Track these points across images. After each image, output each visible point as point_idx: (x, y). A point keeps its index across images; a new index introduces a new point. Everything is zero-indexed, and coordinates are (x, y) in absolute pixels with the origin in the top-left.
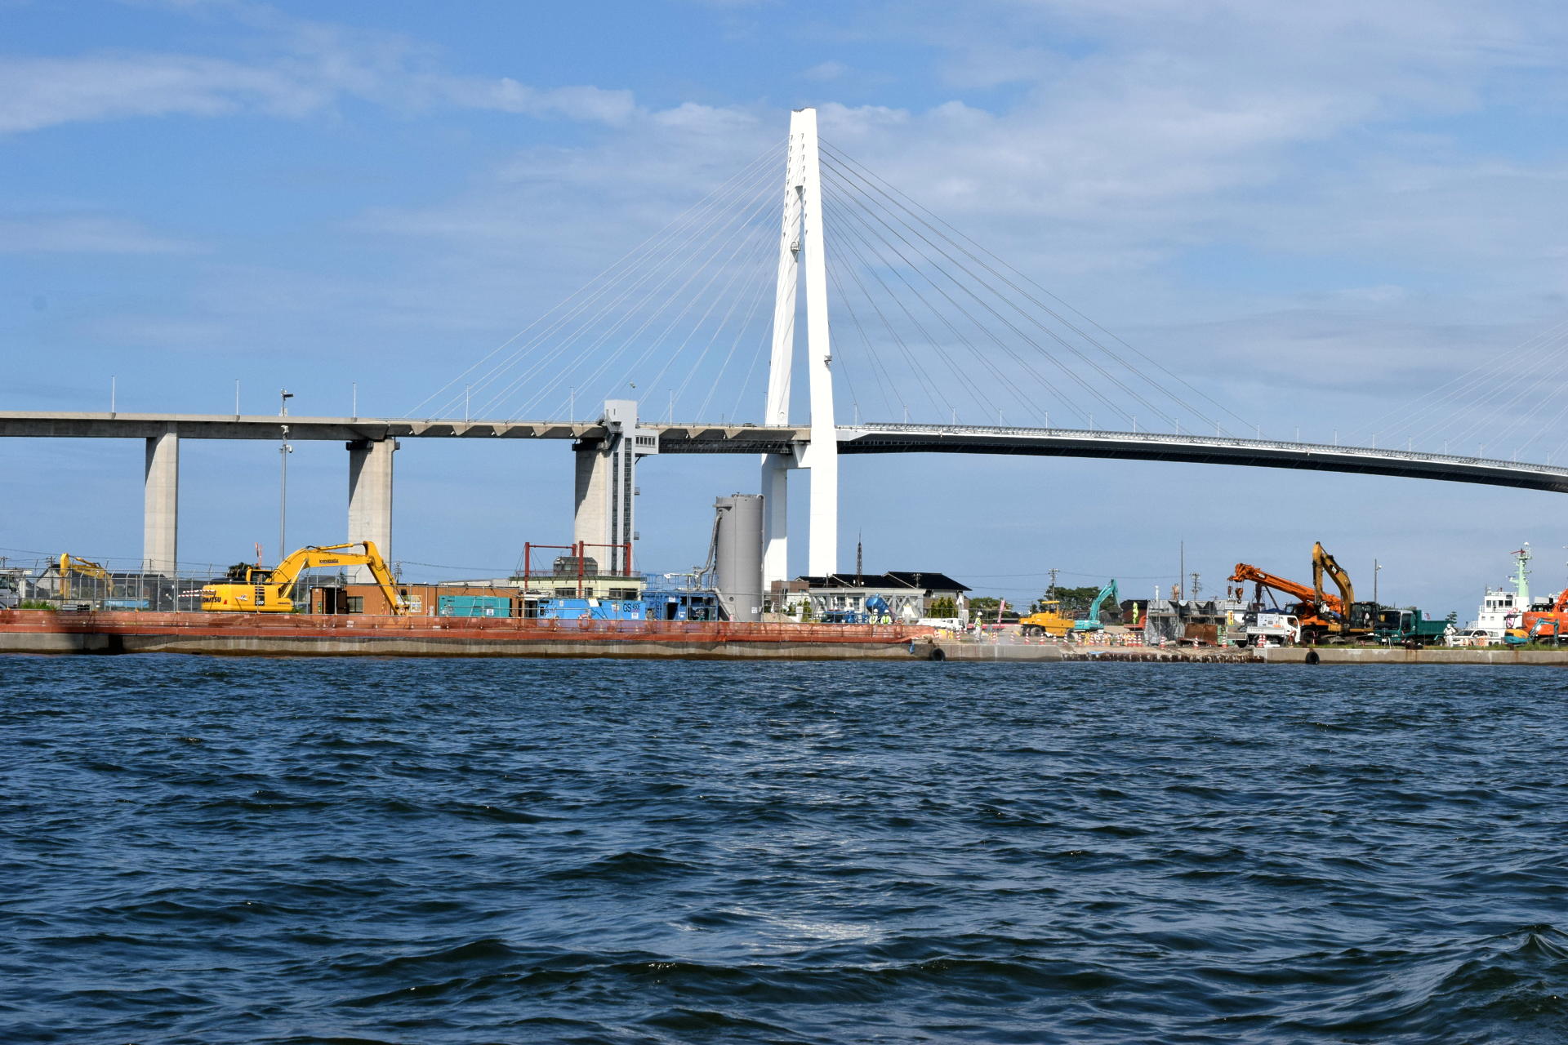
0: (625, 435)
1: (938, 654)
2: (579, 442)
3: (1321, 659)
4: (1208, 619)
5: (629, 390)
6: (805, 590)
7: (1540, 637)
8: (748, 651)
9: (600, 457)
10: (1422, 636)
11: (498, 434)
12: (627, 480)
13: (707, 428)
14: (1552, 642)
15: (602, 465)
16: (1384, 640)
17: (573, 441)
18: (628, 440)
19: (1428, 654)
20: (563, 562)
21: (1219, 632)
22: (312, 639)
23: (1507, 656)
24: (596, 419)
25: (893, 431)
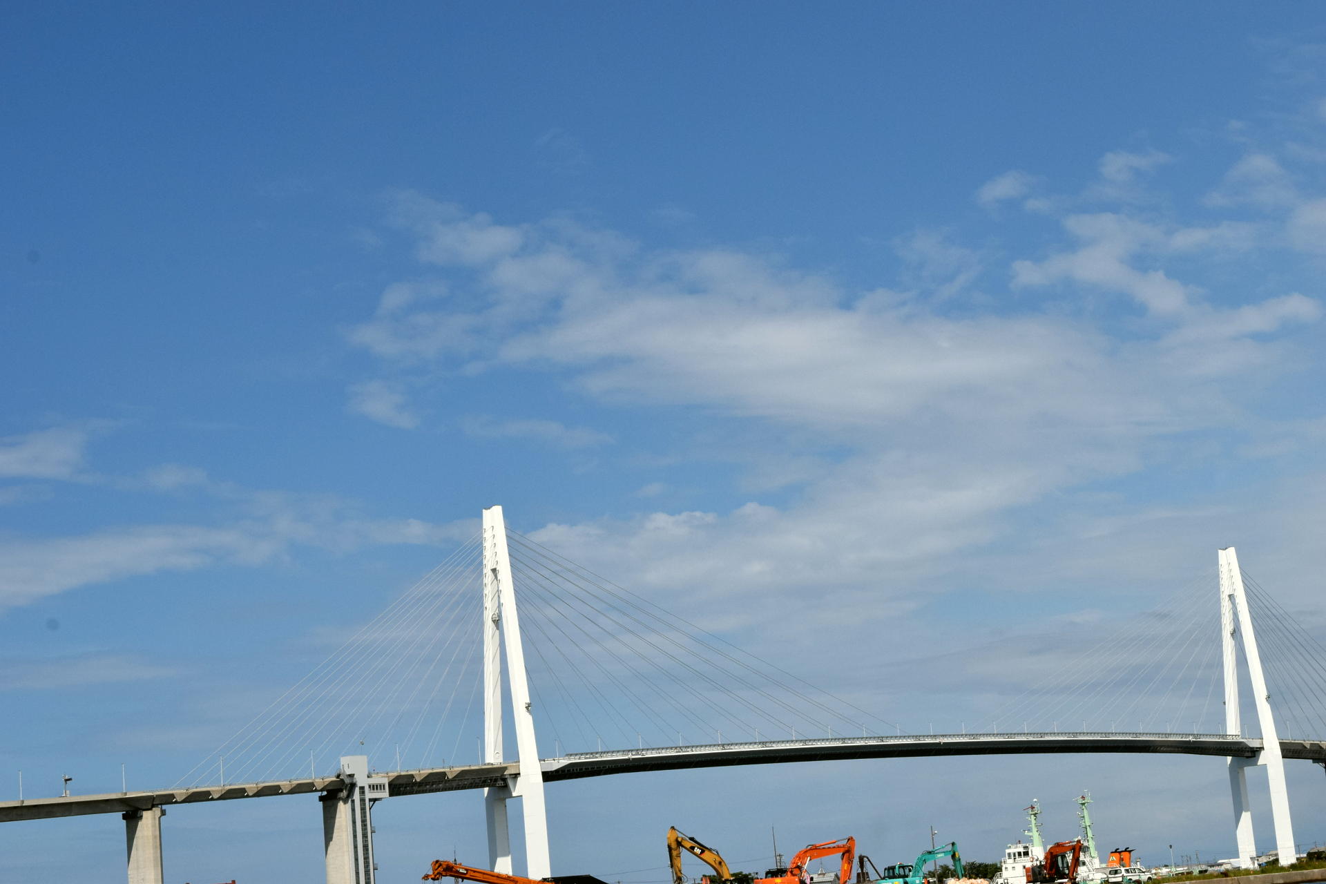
0: (359, 784)
2: (325, 793)
5: (360, 747)
9: (341, 804)
11: (250, 794)
12: (364, 822)
13: (431, 771)
15: (343, 810)
17: (319, 794)
18: (362, 788)
24: (335, 773)
25: (590, 758)
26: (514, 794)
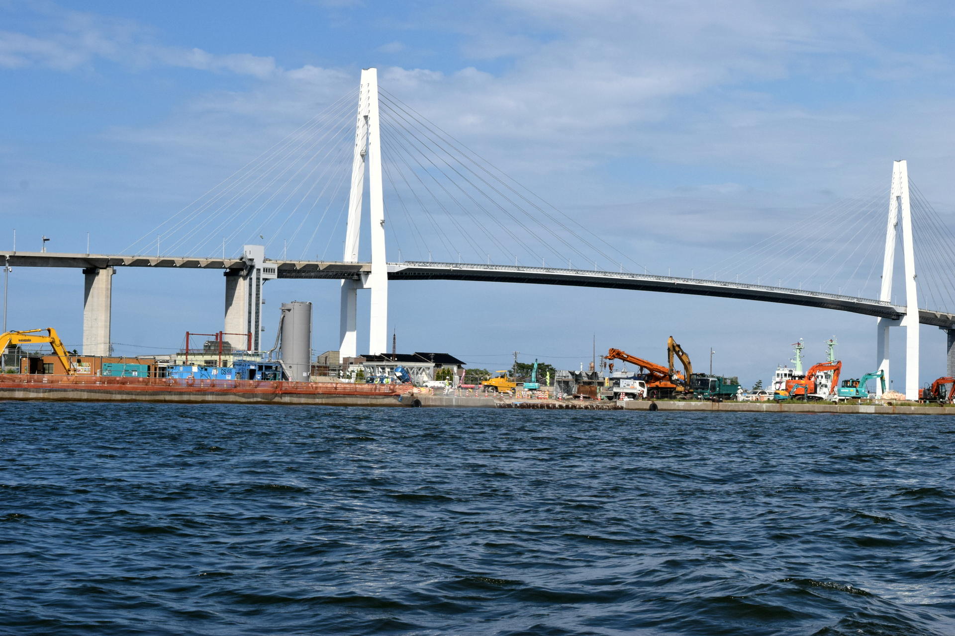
0: (257, 267)
1: (417, 403)
2: (228, 270)
3: (659, 408)
4: (593, 382)
5: (260, 239)
6: (362, 363)
7: (796, 395)
8: (295, 400)
9: (241, 280)
10: (722, 394)
11: (178, 265)
12: (258, 294)
13: (307, 263)
14: (803, 399)
15: (242, 285)
16: (699, 397)
17: (224, 270)
18: (259, 270)
19: (726, 405)
20: (210, 344)
21: (598, 391)
22: (12, 390)
23: (776, 407)
24: (239, 256)
25: (422, 266)
26: (365, 286)
